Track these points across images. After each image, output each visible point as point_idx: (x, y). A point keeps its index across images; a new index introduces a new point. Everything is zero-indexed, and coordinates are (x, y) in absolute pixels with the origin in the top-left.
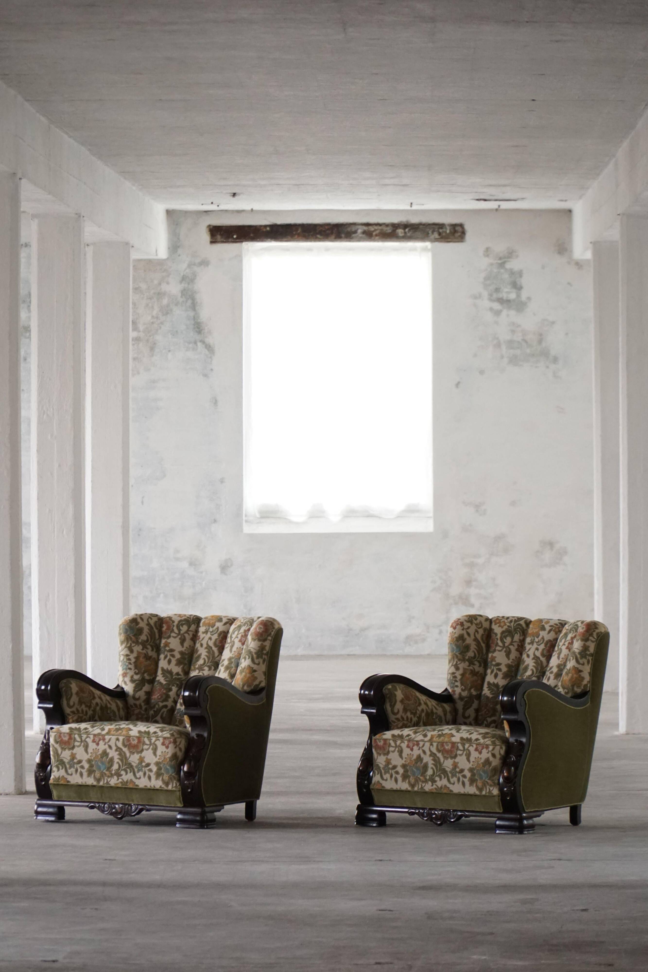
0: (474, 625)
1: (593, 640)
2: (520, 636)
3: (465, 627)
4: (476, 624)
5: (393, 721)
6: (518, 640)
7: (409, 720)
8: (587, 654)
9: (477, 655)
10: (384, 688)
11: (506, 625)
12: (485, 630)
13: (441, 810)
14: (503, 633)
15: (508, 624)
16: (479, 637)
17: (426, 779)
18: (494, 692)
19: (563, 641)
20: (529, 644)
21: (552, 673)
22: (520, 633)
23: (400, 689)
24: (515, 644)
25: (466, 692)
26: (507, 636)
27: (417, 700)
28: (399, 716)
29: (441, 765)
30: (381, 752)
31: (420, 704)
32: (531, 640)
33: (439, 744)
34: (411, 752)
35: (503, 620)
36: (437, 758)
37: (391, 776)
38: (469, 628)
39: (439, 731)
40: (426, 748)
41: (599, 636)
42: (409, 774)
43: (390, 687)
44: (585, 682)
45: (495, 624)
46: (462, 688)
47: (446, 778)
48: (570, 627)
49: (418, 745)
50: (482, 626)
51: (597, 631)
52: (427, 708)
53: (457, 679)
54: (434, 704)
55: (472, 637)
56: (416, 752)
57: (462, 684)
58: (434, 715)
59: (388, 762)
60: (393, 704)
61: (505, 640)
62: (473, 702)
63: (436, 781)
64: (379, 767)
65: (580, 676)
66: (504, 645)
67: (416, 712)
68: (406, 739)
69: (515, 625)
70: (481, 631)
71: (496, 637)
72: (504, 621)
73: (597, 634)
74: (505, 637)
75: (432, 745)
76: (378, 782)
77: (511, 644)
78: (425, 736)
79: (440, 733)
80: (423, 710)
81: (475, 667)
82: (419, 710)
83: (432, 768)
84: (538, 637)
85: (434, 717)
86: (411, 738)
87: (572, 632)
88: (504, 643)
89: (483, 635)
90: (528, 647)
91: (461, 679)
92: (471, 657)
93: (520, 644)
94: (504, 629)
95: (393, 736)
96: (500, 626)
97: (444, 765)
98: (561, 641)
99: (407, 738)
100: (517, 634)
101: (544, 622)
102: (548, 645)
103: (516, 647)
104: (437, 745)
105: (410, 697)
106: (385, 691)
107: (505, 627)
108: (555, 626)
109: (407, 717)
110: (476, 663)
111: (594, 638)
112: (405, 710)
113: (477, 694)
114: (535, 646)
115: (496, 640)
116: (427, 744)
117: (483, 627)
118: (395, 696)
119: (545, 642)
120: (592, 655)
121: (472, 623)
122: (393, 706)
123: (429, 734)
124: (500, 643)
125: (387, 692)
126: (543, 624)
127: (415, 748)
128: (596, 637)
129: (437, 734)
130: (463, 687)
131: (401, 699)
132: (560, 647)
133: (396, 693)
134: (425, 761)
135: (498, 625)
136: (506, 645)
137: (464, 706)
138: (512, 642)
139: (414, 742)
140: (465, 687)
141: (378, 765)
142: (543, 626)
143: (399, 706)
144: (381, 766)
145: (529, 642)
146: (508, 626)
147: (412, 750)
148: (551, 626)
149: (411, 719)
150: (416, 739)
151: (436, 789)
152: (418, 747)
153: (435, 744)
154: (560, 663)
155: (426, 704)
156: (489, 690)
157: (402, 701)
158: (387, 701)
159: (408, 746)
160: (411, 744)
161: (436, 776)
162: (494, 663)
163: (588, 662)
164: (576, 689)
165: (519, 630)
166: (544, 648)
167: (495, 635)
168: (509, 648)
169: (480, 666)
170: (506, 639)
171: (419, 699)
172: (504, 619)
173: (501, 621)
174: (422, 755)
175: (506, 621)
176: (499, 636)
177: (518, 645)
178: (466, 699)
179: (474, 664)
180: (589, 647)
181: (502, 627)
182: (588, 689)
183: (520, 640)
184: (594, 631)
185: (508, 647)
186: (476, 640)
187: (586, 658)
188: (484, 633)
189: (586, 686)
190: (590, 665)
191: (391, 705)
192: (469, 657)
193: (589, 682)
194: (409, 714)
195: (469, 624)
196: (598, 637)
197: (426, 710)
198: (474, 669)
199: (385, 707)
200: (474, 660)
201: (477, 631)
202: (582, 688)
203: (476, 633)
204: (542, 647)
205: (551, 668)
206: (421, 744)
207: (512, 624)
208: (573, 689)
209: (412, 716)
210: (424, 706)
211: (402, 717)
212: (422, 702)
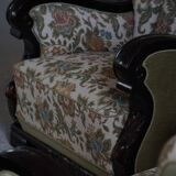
28: (48, 40)
30: (19, 84)
31: (78, 24)
37: (28, 111)
40: (50, 95)
42: (40, 115)
43: (37, 9)
49: (44, 89)
54: (101, 20)
56: (43, 96)
59: (25, 96)
60: (40, 27)
62: (150, 16)
64: (20, 99)
76: (20, 112)
79: (66, 80)
80: (82, 31)
106: (31, 14)
109: (59, 41)
112: (56, 34)
118: (43, 19)
122: (40, 31)
123: (56, 79)
129: (62, 81)
133: (44, 16)
134: (50, 108)
137: (141, 19)
143: (47, 31)
147: (40, 92)
149: (65, 43)
155: (88, 23)
157: (51, 25)
171: (78, 20)
191: (38, 29)
194: (61, 38)
209: (67, 39)
210: (84, 26)
211: (52, 42)
212: (82, 22)
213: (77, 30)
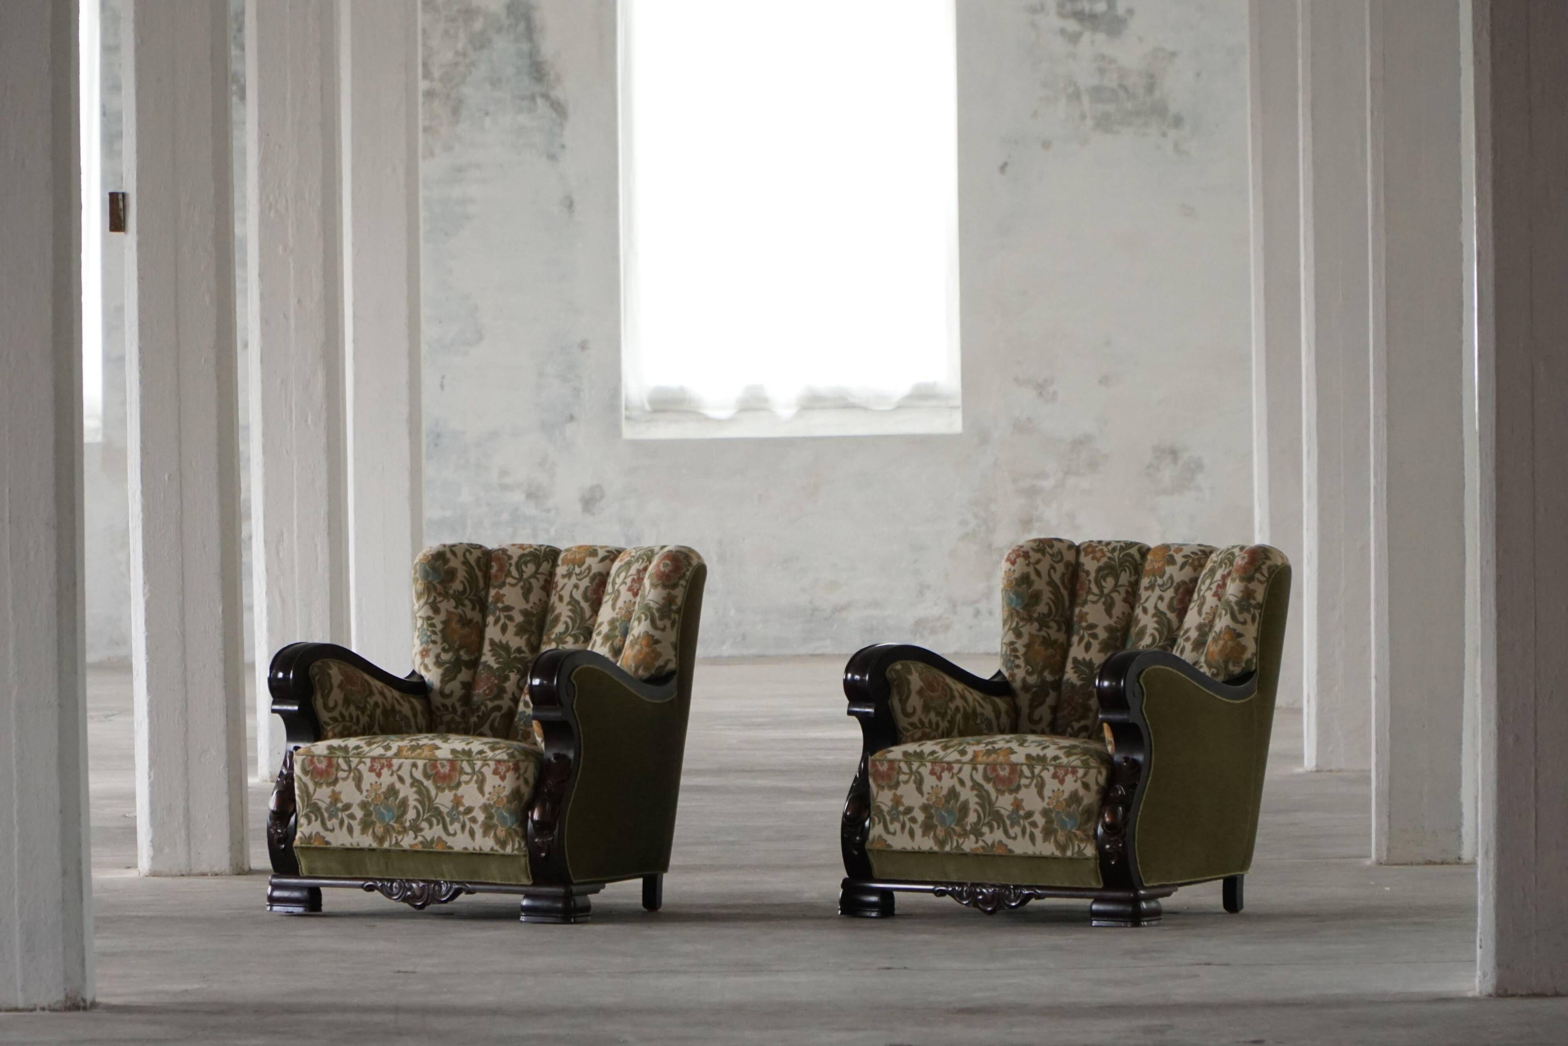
0: (1048, 556)
1: (1263, 579)
2: (1130, 576)
3: (1032, 560)
4: (1052, 555)
5: (904, 728)
6: (1126, 583)
7: (934, 726)
8: (1250, 605)
9: (1054, 610)
10: (888, 669)
11: (1104, 555)
12: (1068, 565)
13: (993, 886)
14: (1099, 569)
15: (1109, 555)
16: (1056, 577)
17: (965, 830)
18: (1084, 676)
19: (1208, 582)
20: (1146, 589)
21: (1188, 639)
22: (1130, 570)
23: (917, 671)
24: (1122, 590)
25: (1035, 677)
26: (1107, 575)
27: (948, 690)
28: (915, 719)
29: (991, 804)
30: (883, 784)
31: (953, 697)
32: (1149, 583)
33: (988, 767)
34: (937, 782)
35: (1100, 547)
36: (984, 793)
37: (903, 827)
38: (1038, 562)
39: (987, 744)
40: (965, 774)
41: (1272, 573)
42: (935, 822)
43: (898, 666)
44: (1248, 655)
45: (1086, 555)
46: (1028, 669)
47: (1001, 829)
48: (1220, 557)
49: (950, 769)
50: (1062, 558)
51: (1269, 563)
52: (965, 704)
53: (1018, 654)
54: (978, 698)
55: (1045, 577)
56: (948, 781)
57: (1027, 662)
58: (979, 717)
59: (897, 801)
60: (904, 697)
61: (1103, 584)
62: (1047, 695)
63: (982, 834)
64: (881, 811)
65: (1239, 644)
66: (1102, 591)
67: (946, 712)
68: (928, 759)
69: (1121, 556)
70: (1060, 567)
71: (1088, 578)
72: (1102, 550)
73: (1269, 568)
74: (1104, 578)
75: (975, 768)
76: (880, 837)
77: (1115, 589)
78: (963, 753)
79: (989, 747)
80: (957, 709)
81: (1050, 631)
82: (951, 709)
83: (976, 811)
84: (1162, 577)
85: (978, 721)
86: (938, 757)
87: (1224, 566)
88: (1101, 588)
89: (1063, 574)
90: (1144, 594)
91: (1025, 655)
92: (1043, 614)
93: (1130, 590)
94: (1101, 563)
95: (906, 754)
96: (1093, 558)
97: (997, 805)
98: (1203, 583)
99: (931, 757)
100: (1126, 571)
101: (1173, 549)
102: (1181, 590)
103: (1123, 595)
104: (985, 769)
105: (935, 684)
106: (890, 674)
107: (1104, 560)
108: (1193, 556)
109: (930, 722)
110: (1053, 624)
111: (1264, 576)
112: (926, 708)
113: (1055, 680)
114: (1157, 592)
115: (1087, 582)
116: (967, 768)
117: (1064, 561)
118: (908, 683)
119: (1175, 584)
120: (1259, 606)
121: (1044, 554)
122: (903, 702)
123: (970, 750)
124: (1095, 589)
125: (895, 677)
126: (1171, 552)
127: (946, 775)
128: (1267, 575)
129: (984, 749)
130: (1029, 667)
131: (918, 688)
132: (1202, 593)
133: (910, 677)
134: (962, 798)
135: (1091, 556)
136: (1106, 591)
137: (1032, 701)
138: (1116, 585)
139: (942, 765)
140: (1032, 667)
141: (878, 807)
142: (1172, 557)
143: (915, 701)
144: (885, 809)
145: (1147, 585)
146: (1109, 558)
147: (940, 778)
148: (1185, 556)
149: (937, 725)
150: (947, 759)
151: (983, 847)
152: (951, 774)
153: (981, 768)
154: (1202, 621)
155: (963, 697)
156: (1075, 672)
157: (920, 692)
158: (894, 691)
159: (932, 773)
160: (939, 768)
161: (984, 825)
162: (1084, 624)
163: (1253, 619)
164: (1231, 667)
165: (1128, 564)
166: (1174, 595)
167: (1085, 574)
168: (1112, 598)
169: (1059, 630)
170: (1105, 580)
171: (951, 690)
172: (1102, 545)
173: (1097, 549)
174: (958, 788)
175: (1105, 549)
176: (1092, 577)
177: (1127, 592)
178: (1034, 689)
179: (1049, 627)
180: (1254, 591)
181: (1098, 560)
182: (1254, 668)
183: (1130, 582)
184: (1264, 563)
185: (1108, 595)
186: (1051, 583)
187: (1248, 611)
188: (1065, 572)
189: (1249, 661)
190: (1256, 624)
191: (900, 700)
192: (1039, 613)
193: (1255, 655)
194: (932, 715)
195: (1039, 556)
196: (1270, 574)
197: (965, 709)
198: (1048, 634)
199: (890, 704)
200: (1048, 619)
201: (1053, 567)
202: (1243, 665)
203: (1052, 571)
204: (1169, 594)
205: (1187, 631)
206: (956, 767)
207: (1116, 554)
208: (1226, 667)
209: (939, 719)
210: (959, 702)
211: (921, 721)
212: (956, 694)
213: (952, 706)
